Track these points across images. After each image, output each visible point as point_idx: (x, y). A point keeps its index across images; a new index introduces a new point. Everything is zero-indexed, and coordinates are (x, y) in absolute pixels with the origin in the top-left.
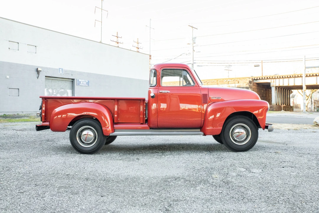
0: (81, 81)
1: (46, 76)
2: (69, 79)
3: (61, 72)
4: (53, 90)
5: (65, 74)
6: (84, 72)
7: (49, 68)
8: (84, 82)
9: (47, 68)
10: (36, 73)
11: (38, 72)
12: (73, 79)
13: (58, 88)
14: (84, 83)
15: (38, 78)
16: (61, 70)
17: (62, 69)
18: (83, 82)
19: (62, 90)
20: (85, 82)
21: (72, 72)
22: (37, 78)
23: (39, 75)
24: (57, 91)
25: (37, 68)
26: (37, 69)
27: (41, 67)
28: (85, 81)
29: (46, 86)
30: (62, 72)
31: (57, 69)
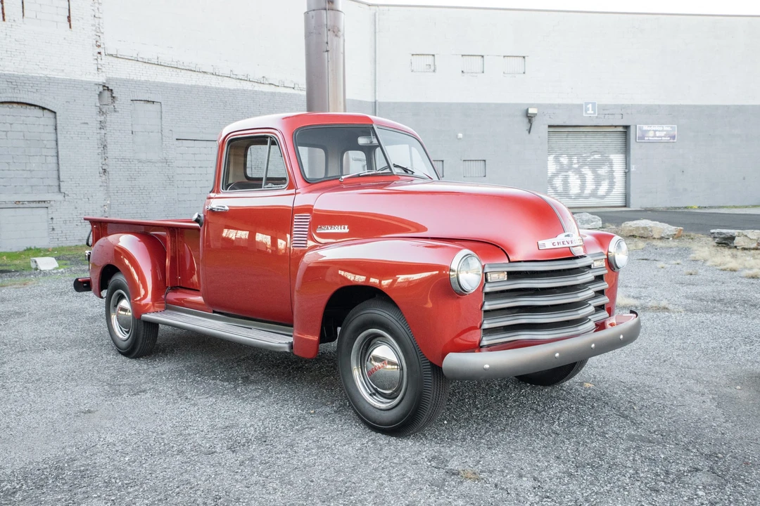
0: (649, 129)
1: (550, 126)
2: (616, 126)
3: (590, 111)
4: (570, 157)
5: (602, 116)
6: (659, 105)
7: (559, 105)
8: (659, 131)
9: (552, 106)
10: (526, 120)
11: (530, 118)
12: (627, 127)
13: (585, 153)
14: (658, 134)
15: (529, 132)
16: (590, 106)
17: (594, 104)
18: (655, 131)
19: (597, 156)
20: (663, 131)
21: (623, 107)
22: (527, 132)
23: (531, 124)
24: (581, 160)
25: (526, 108)
26: (527, 110)
27: (538, 106)
28: (661, 129)
29: (550, 151)
30: (592, 112)
31: (580, 106)
